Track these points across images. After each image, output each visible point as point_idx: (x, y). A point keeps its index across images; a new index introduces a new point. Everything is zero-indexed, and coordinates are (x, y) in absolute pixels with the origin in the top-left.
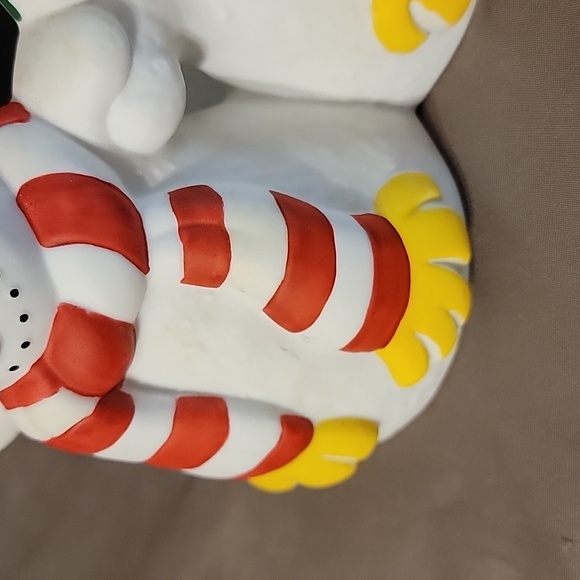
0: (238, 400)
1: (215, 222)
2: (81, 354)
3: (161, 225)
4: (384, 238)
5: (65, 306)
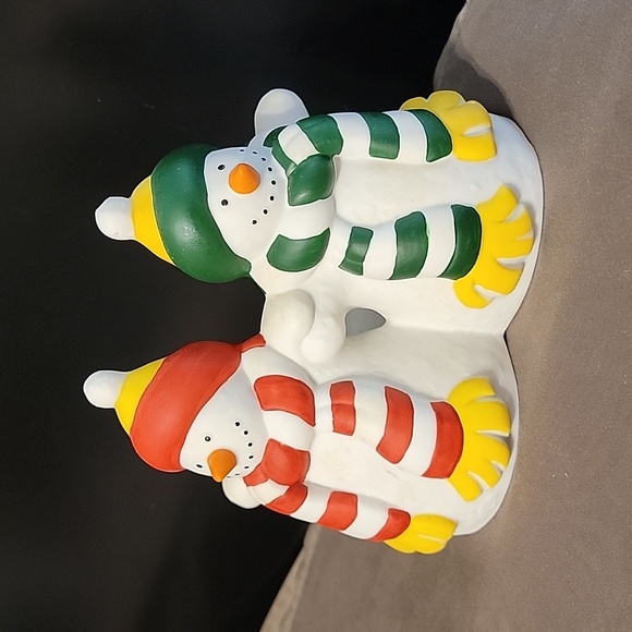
0: (364, 497)
1: (350, 403)
2: (281, 460)
3: (323, 402)
4: (447, 417)
5: (271, 441)
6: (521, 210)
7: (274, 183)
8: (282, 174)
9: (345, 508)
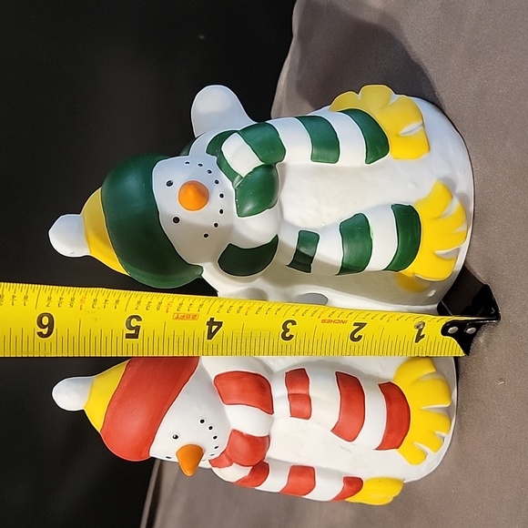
0: (321, 469)
1: (305, 392)
2: (243, 446)
3: (279, 391)
4: (392, 393)
5: (234, 431)
6: (456, 203)
7: (222, 196)
8: (228, 186)
9: (304, 480)
